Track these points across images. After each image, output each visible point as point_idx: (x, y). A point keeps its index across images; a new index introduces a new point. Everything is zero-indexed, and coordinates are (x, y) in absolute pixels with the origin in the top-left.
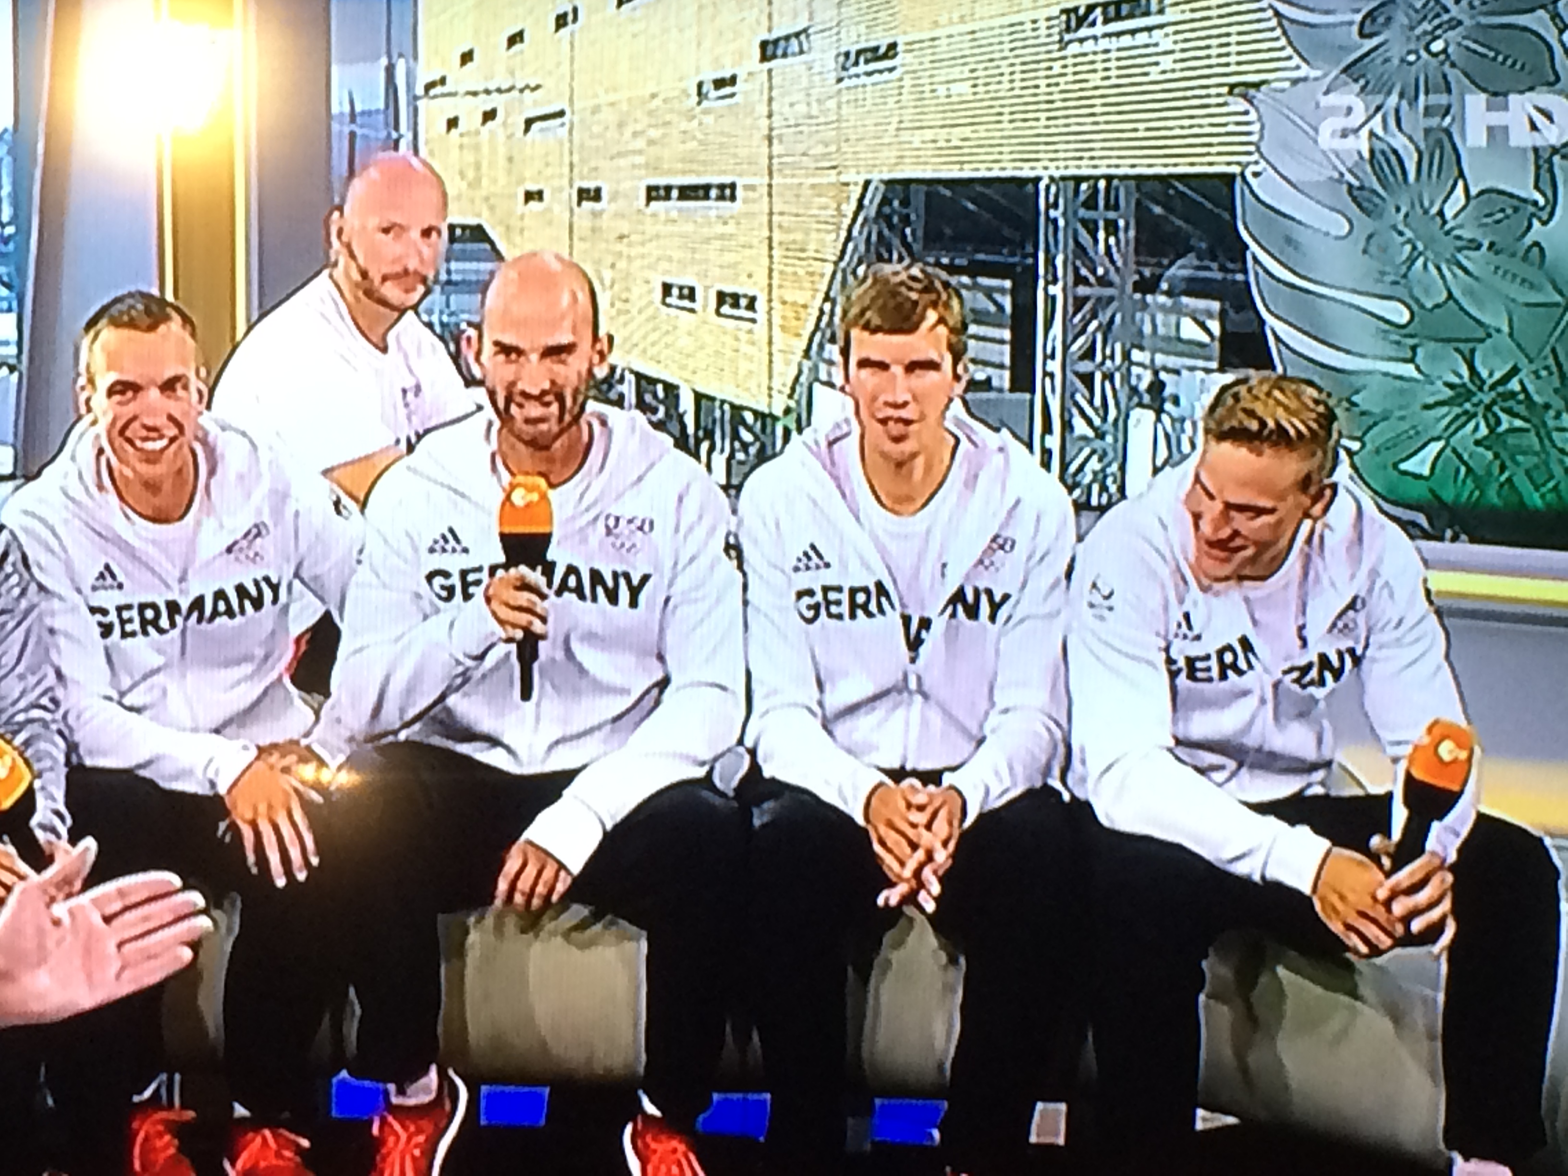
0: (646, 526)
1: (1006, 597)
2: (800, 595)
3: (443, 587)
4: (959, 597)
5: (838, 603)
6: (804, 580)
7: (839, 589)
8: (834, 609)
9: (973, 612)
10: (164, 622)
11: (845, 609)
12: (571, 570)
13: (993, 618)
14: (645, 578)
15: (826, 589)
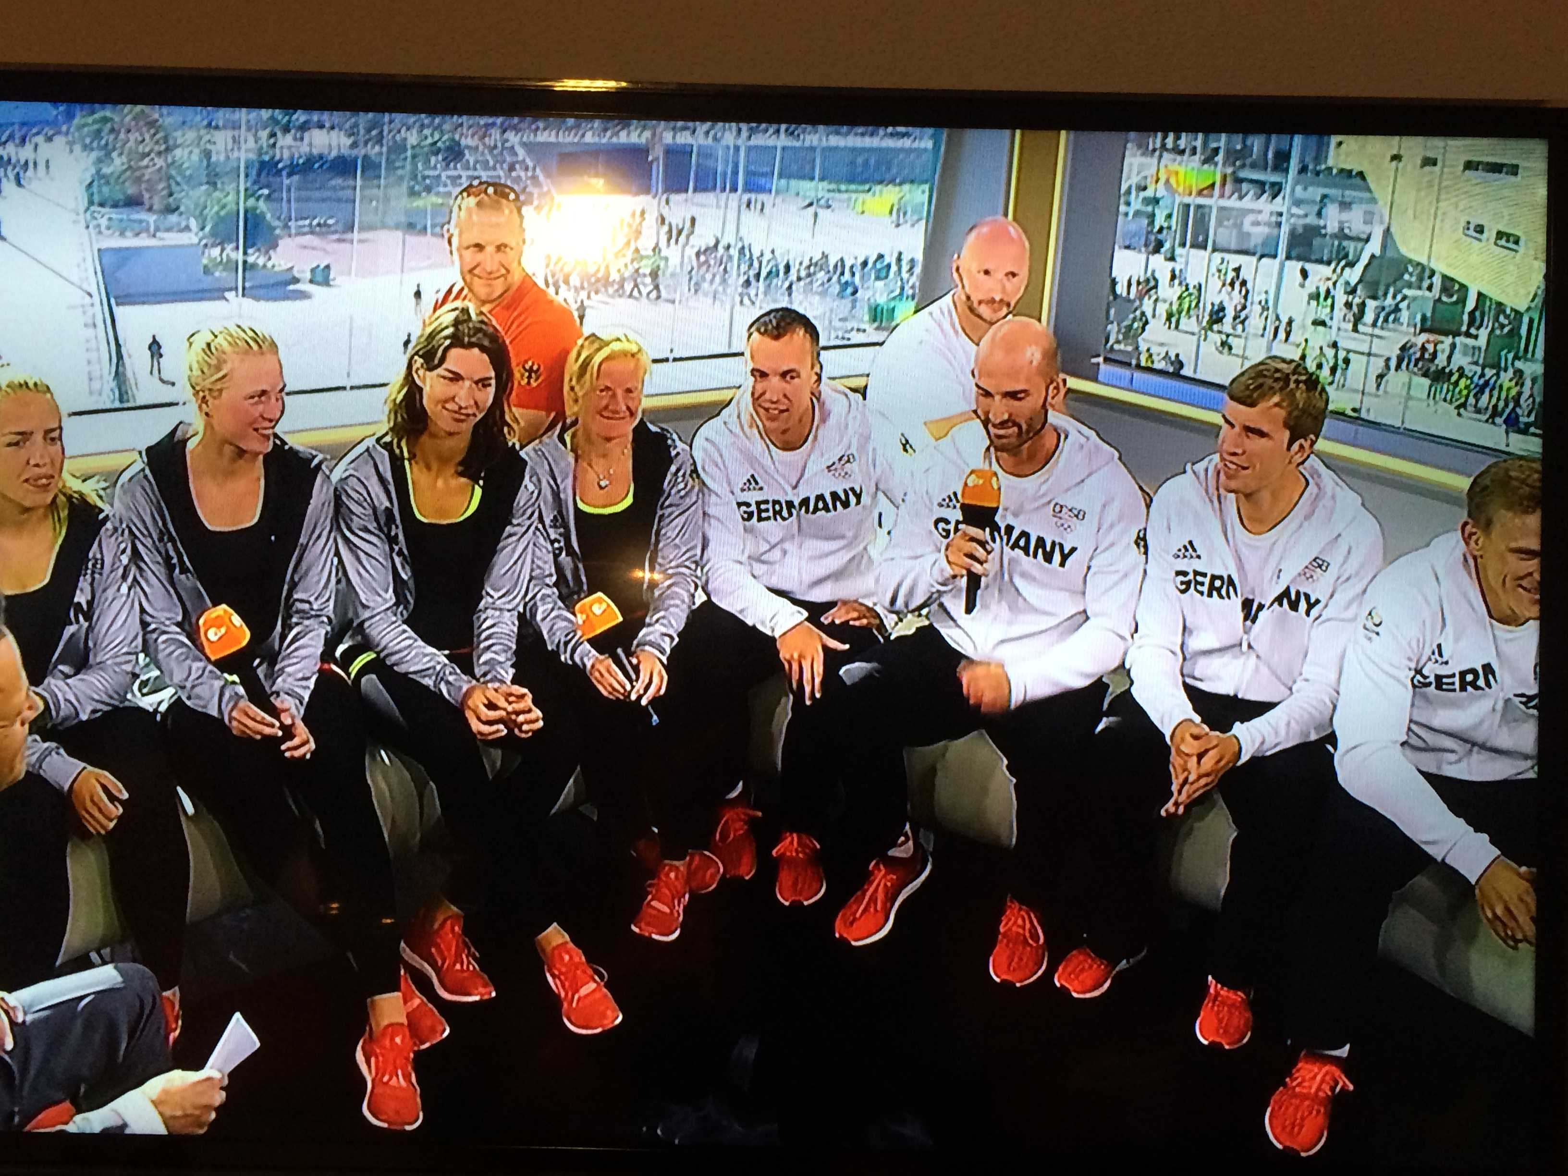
0: (1079, 515)
1: (1318, 601)
2: (1178, 573)
3: (944, 530)
4: (1286, 593)
5: (1202, 584)
6: (1183, 565)
7: (1204, 575)
8: (1199, 587)
9: (1294, 606)
10: (785, 513)
11: (1205, 589)
12: (1025, 534)
13: (1308, 614)
14: (1073, 550)
15: (1196, 573)
